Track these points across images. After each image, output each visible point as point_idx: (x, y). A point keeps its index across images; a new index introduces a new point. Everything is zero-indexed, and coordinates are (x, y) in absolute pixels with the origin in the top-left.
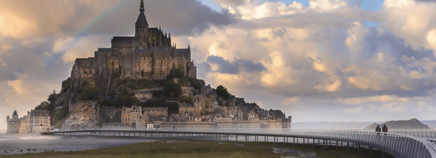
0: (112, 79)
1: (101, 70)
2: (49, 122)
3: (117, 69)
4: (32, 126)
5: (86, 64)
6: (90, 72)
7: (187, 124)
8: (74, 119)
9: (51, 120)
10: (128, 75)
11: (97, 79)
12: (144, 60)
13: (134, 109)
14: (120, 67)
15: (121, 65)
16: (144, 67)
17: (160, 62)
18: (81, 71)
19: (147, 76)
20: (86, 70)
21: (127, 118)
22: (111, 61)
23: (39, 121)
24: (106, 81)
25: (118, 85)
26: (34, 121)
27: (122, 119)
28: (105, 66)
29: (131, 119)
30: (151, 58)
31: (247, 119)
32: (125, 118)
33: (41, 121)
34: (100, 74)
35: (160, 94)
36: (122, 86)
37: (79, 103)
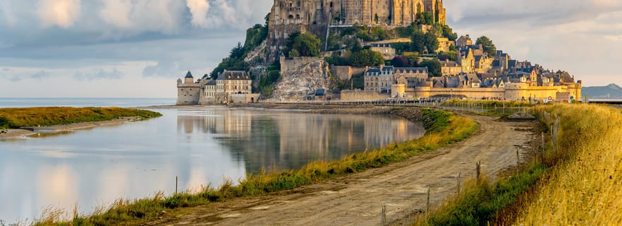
1: (313, 14)
2: (250, 87)
3: (337, 12)
5: (291, 4)
6: (298, 17)
8: (291, 84)
9: (252, 85)
10: (356, 21)
11: (309, 25)
13: (385, 69)
14: (343, 9)
15: (343, 6)
16: (379, 9)
18: (284, 15)
19: (382, 21)
20: (291, 13)
21: (374, 82)
22: (329, 0)
23: (236, 86)
25: (343, 35)
26: (230, 87)
27: (365, 84)
28: (319, 7)
29: (380, 84)
31: (542, 85)
32: (370, 82)
33: (240, 87)
34: (312, 20)
35: (405, 47)
36: (350, 36)
37: (296, 61)
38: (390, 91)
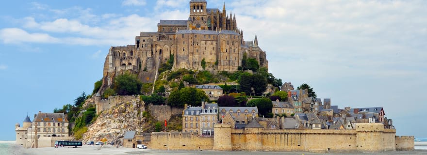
0: (160, 72)
1: (144, 62)
2: (67, 130)
3: (166, 59)
4: (39, 136)
5: (124, 53)
6: (130, 64)
7: (305, 134)
8: (102, 125)
9: (69, 128)
10: (183, 65)
12: (205, 45)
13: (205, 107)
14: (172, 57)
15: (172, 53)
16: (206, 55)
17: (228, 48)
18: (118, 63)
19: (210, 67)
20: (124, 62)
21: (194, 123)
22: (158, 48)
23: (49, 129)
24: (152, 75)
25: (169, 79)
26: (42, 130)
27: (184, 125)
28: (149, 55)
29: (200, 124)
30: (214, 43)
32: (189, 123)
33: (54, 129)
34: (143, 68)
35: (232, 89)
36: (176, 80)
37: (111, 101)
38: (213, 133)
